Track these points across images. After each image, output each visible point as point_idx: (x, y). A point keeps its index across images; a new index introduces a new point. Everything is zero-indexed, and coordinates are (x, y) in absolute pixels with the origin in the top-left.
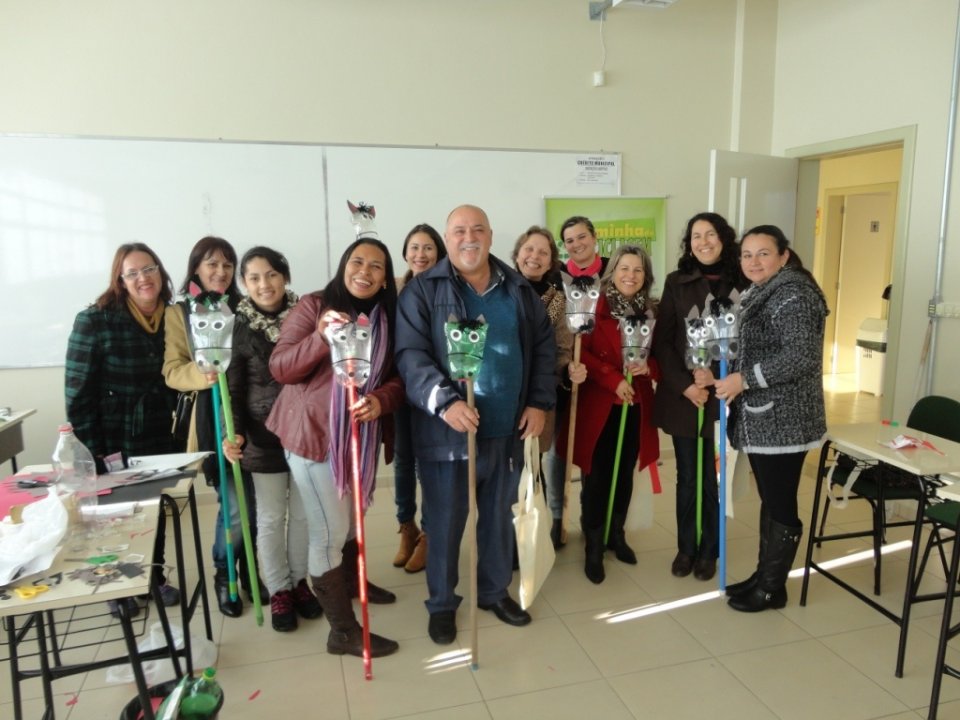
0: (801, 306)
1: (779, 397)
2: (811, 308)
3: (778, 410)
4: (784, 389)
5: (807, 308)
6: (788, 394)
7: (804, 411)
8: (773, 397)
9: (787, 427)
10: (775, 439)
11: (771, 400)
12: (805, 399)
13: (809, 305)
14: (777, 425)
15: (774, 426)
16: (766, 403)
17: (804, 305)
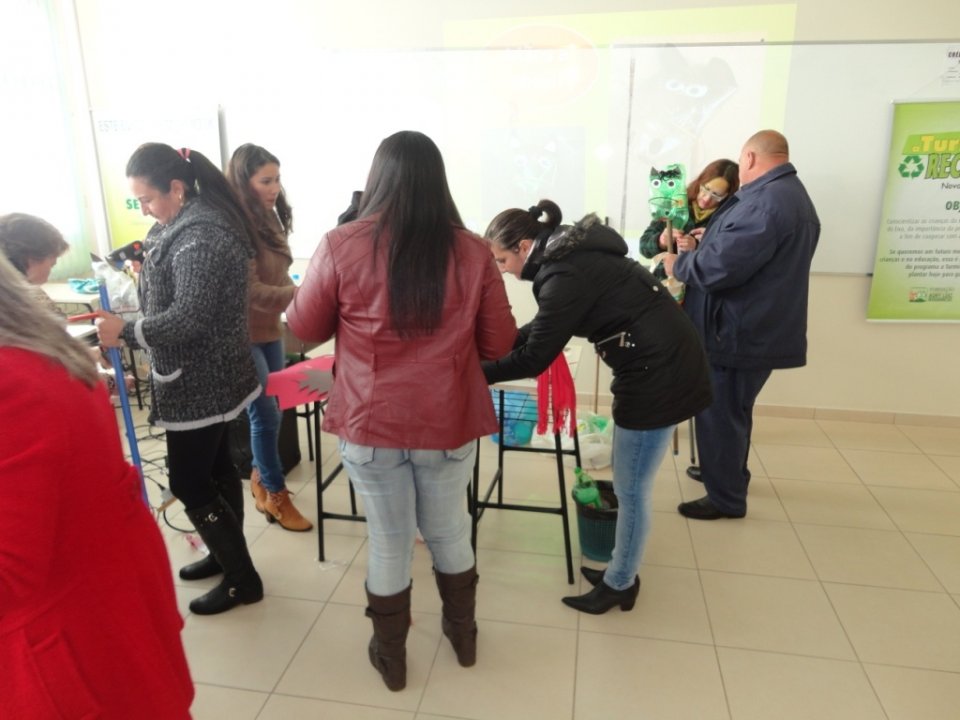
0: (199, 256)
1: (187, 363)
2: (213, 258)
3: (187, 378)
4: (193, 354)
5: (206, 258)
6: (197, 359)
7: (219, 377)
8: (182, 363)
9: (198, 397)
10: (186, 413)
11: (180, 366)
12: (220, 363)
13: (209, 256)
14: (187, 396)
15: (184, 396)
16: (175, 370)
17: (203, 255)
